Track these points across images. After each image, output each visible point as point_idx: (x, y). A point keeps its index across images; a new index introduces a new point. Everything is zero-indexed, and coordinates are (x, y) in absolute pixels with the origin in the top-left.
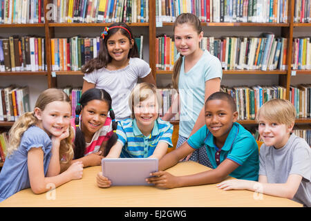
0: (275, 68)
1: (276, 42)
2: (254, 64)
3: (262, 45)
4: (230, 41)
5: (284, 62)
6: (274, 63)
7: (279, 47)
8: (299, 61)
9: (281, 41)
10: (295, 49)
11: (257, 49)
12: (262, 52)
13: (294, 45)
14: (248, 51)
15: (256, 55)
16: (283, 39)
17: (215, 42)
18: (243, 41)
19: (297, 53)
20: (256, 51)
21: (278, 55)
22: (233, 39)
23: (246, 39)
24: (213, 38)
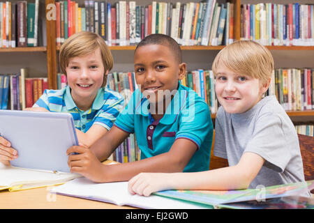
0: (220, 43)
1: (219, 8)
2: (191, 37)
3: (201, 12)
4: (158, 7)
5: (231, 35)
6: (217, 36)
7: (224, 15)
8: (251, 34)
9: (225, 7)
10: (244, 18)
11: (194, 17)
12: (201, 21)
13: (242, 12)
14: (182, 20)
15: (193, 26)
16: (228, 4)
17: (137, 8)
18: (174, 7)
19: (247, 22)
20: (193, 20)
21: (222, 25)
22: (161, 5)
23: (179, 4)
24: (134, 3)
